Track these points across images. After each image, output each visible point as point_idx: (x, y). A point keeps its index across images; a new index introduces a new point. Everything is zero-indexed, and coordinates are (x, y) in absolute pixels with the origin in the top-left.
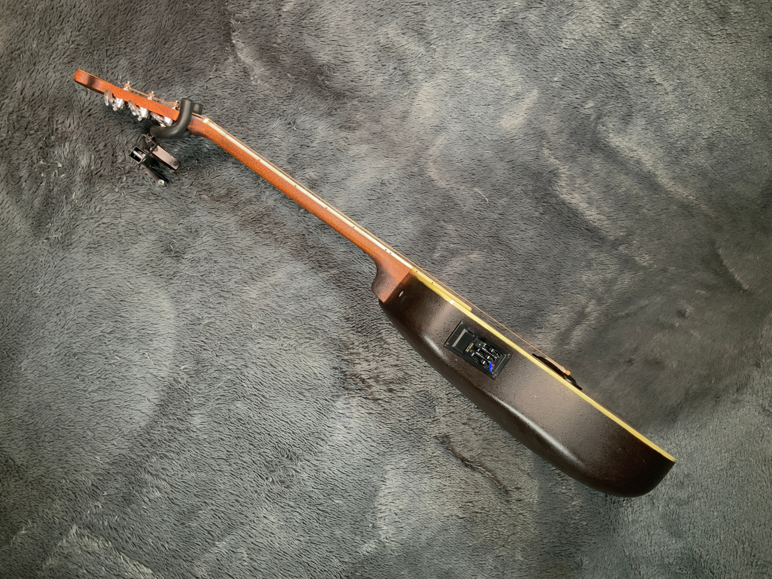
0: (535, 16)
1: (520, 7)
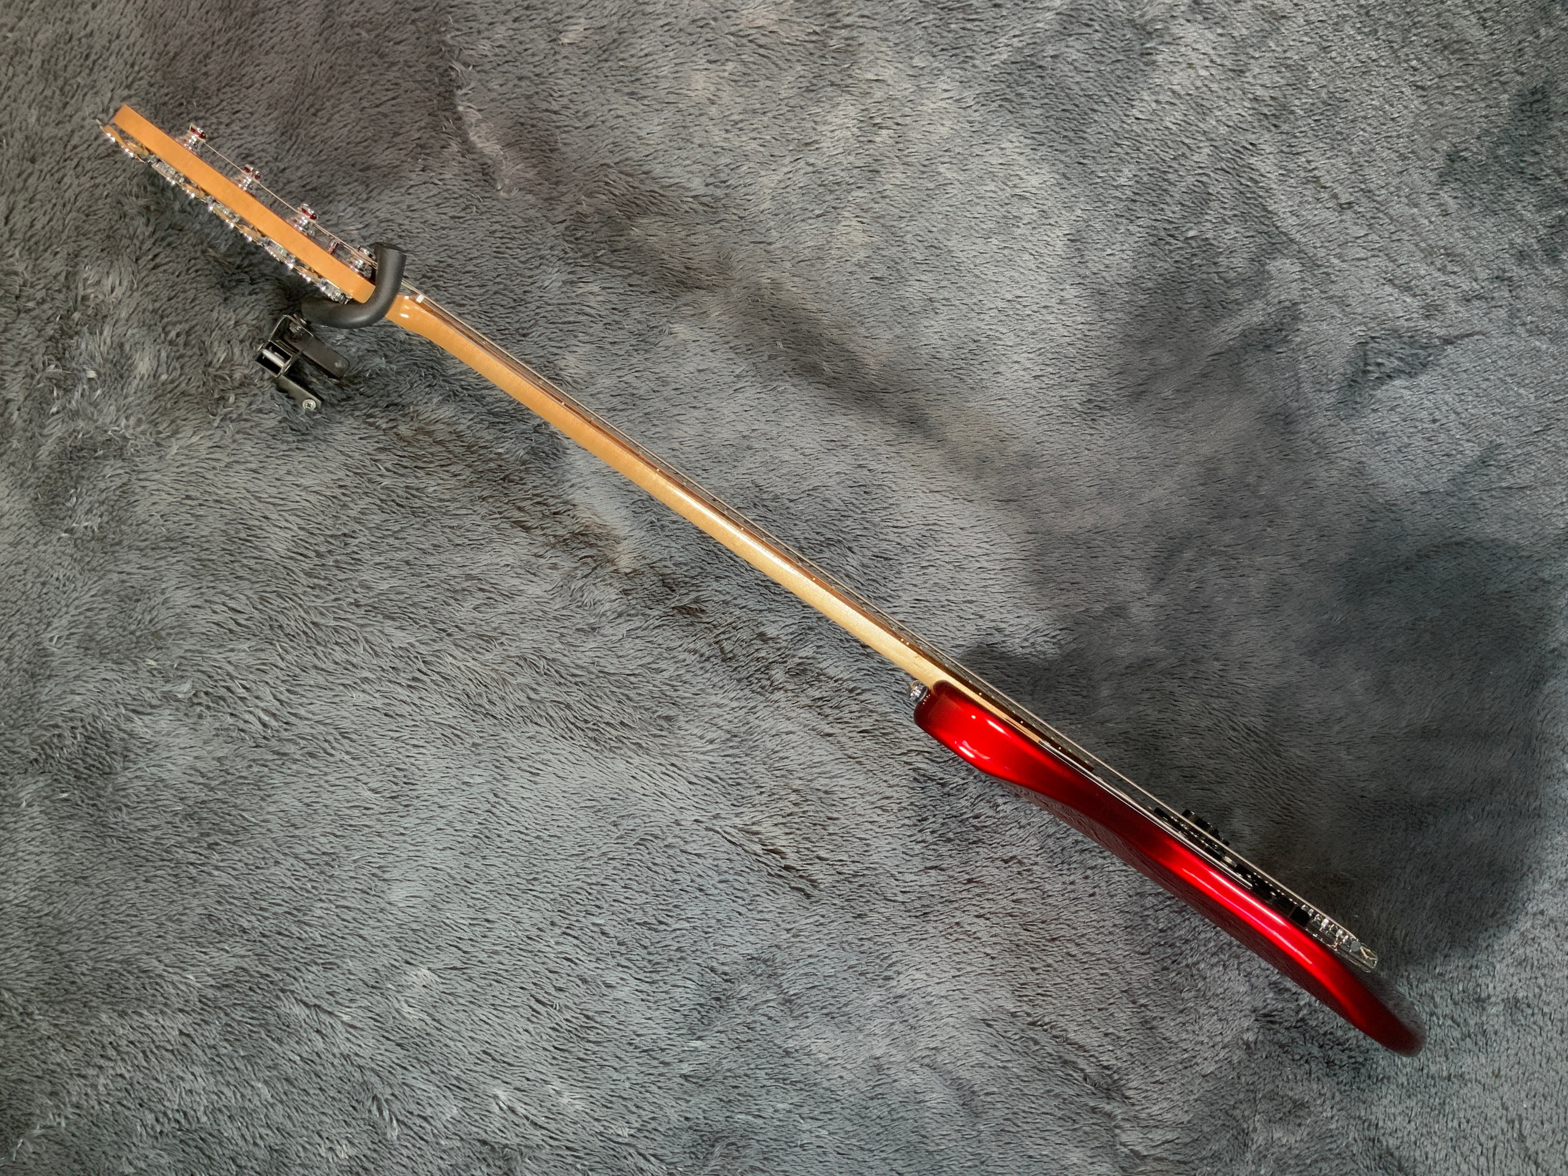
0: (1078, 51)
1: (1048, 33)
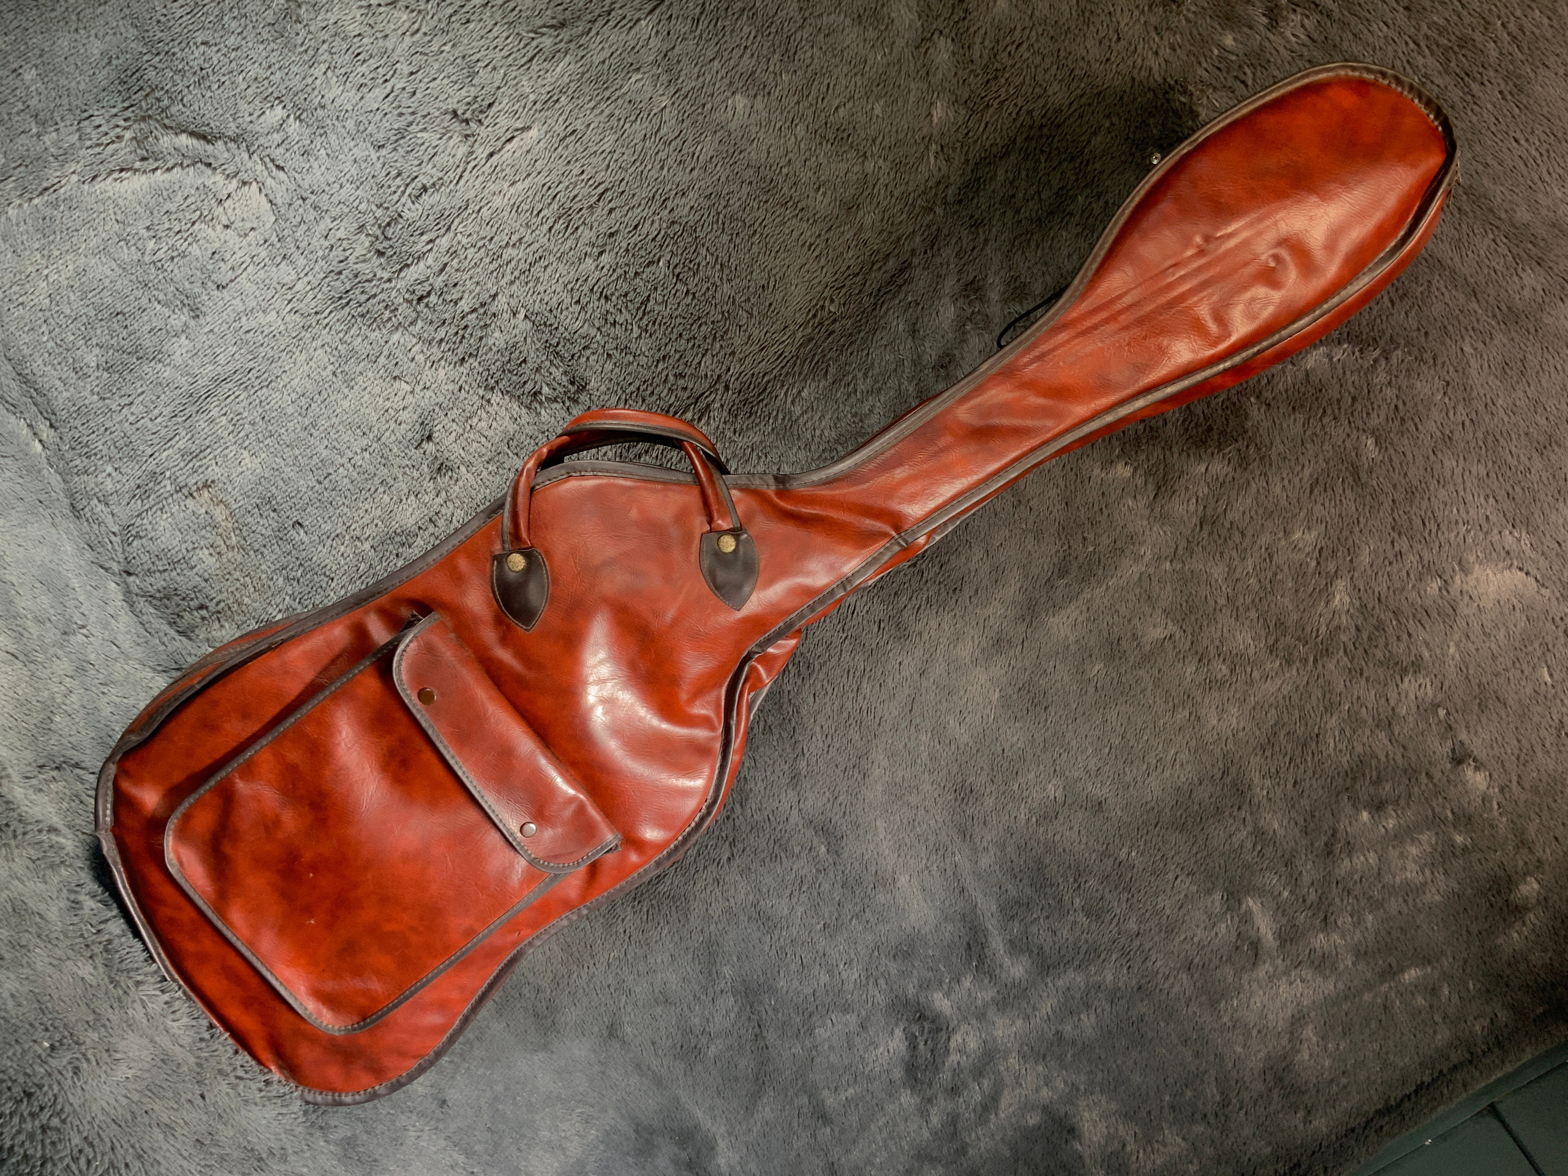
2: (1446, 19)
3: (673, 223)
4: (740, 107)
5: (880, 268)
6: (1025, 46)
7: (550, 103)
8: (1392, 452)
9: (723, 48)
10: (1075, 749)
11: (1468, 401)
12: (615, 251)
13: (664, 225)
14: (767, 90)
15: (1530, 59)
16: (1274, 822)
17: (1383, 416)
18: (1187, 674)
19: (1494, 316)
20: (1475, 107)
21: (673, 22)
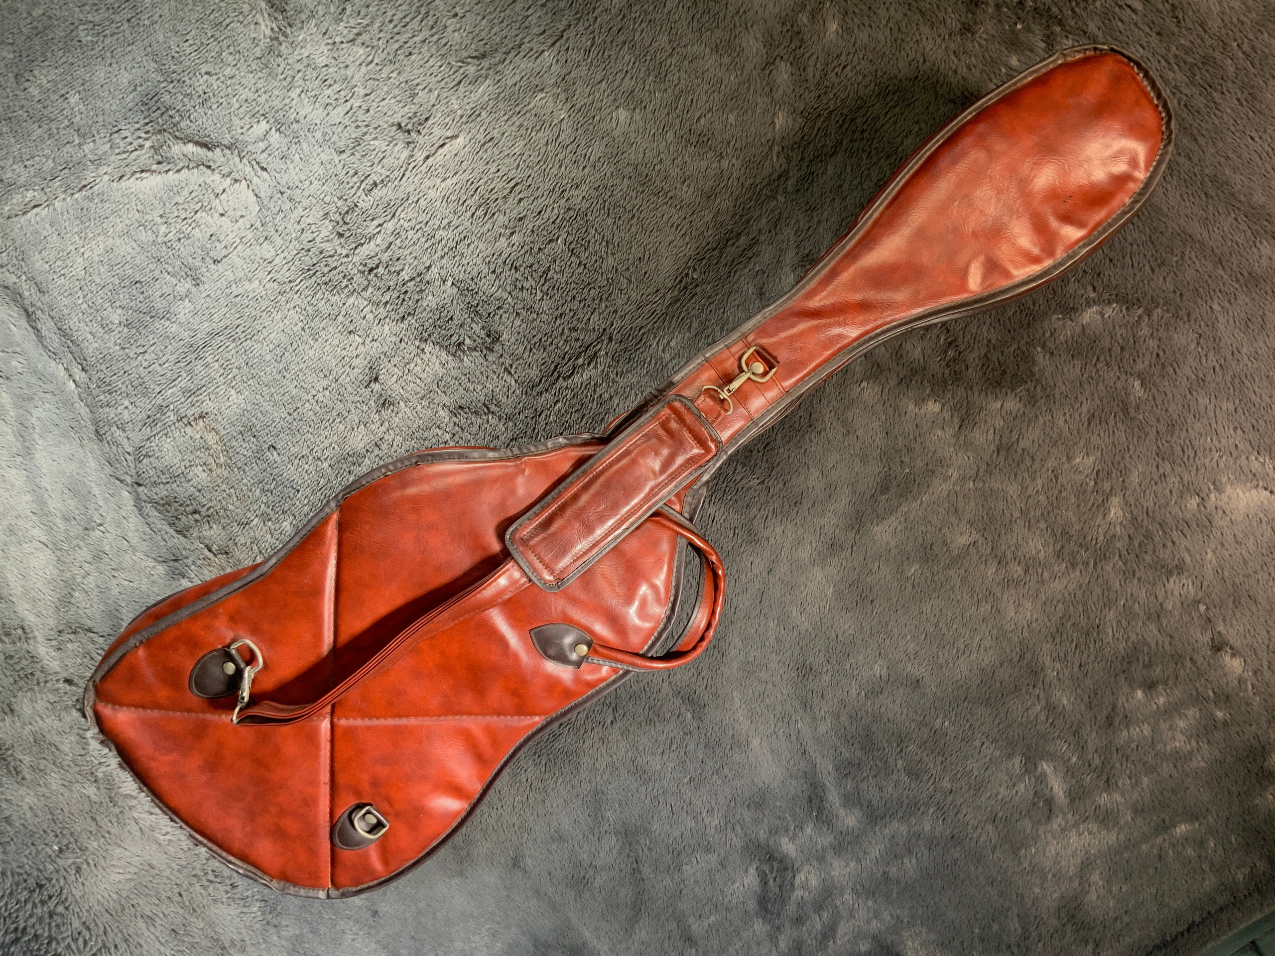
2: (1191, 42)
3: (569, 209)
4: (622, 118)
5: (733, 244)
6: (849, 67)
7: (473, 117)
8: (1156, 392)
9: (609, 73)
10: (896, 636)
11: (1217, 350)
12: (524, 231)
13: (562, 211)
14: (643, 105)
15: (1261, 73)
16: (1064, 699)
17: (1147, 363)
18: (989, 573)
19: (1237, 281)
20: (1217, 112)
21: (570, 52)
